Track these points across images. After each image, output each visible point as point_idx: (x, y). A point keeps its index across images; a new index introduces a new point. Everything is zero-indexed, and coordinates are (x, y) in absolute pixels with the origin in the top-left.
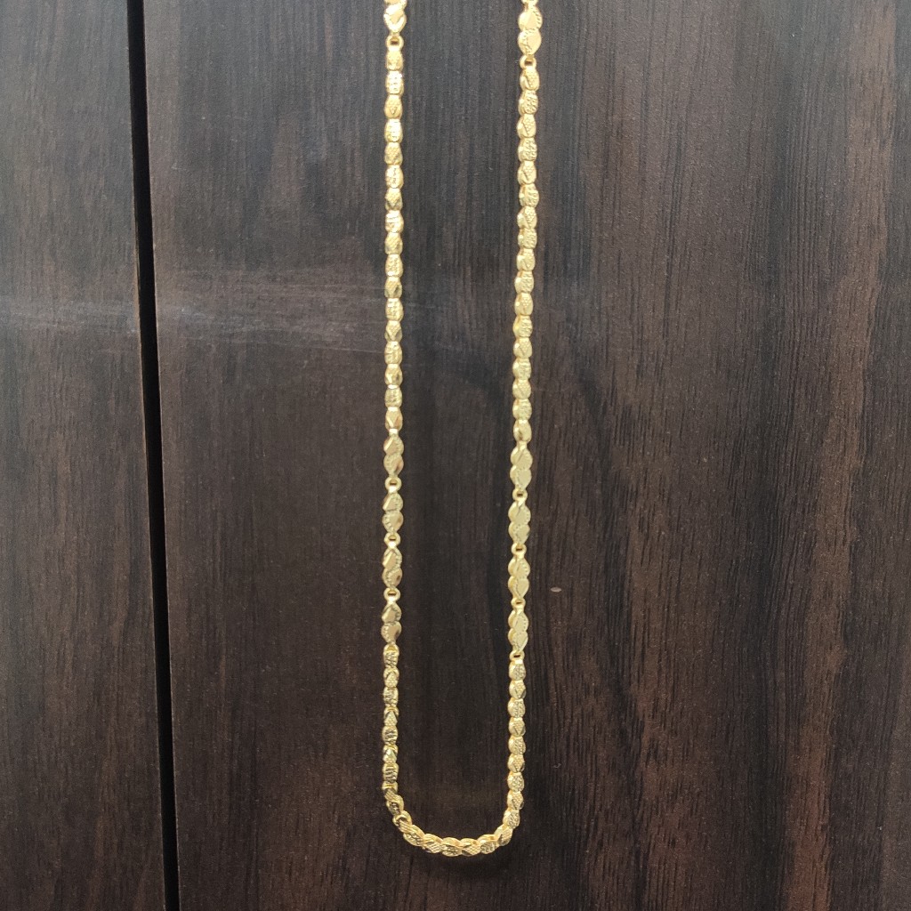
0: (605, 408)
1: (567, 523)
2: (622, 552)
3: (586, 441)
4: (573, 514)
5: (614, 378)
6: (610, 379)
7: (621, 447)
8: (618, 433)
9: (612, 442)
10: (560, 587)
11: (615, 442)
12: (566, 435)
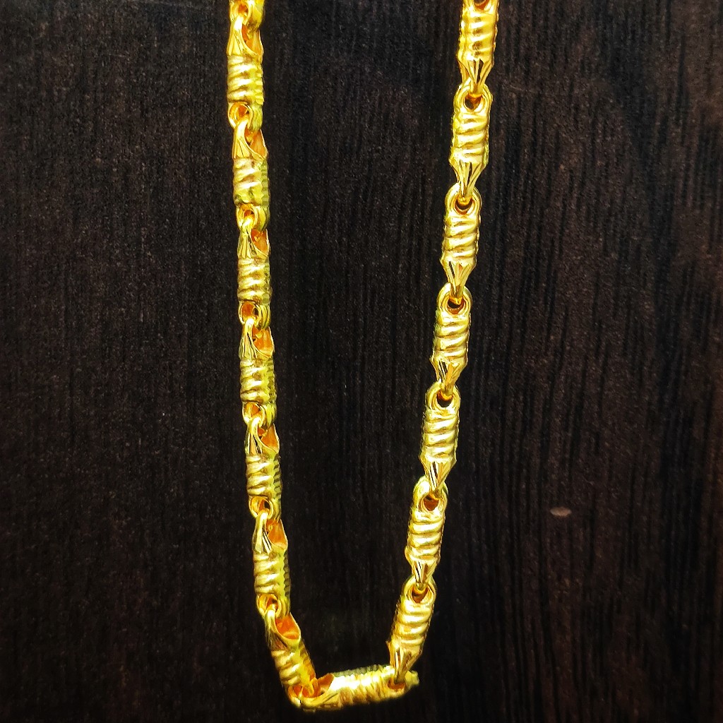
0: (663, 131)
1: (584, 372)
2: (697, 433)
3: (624, 200)
4: (597, 355)
5: (682, 68)
6: (675, 70)
7: (698, 212)
8: (691, 183)
9: (678, 202)
10: (569, 506)
11: (684, 204)
12: (583, 184)
